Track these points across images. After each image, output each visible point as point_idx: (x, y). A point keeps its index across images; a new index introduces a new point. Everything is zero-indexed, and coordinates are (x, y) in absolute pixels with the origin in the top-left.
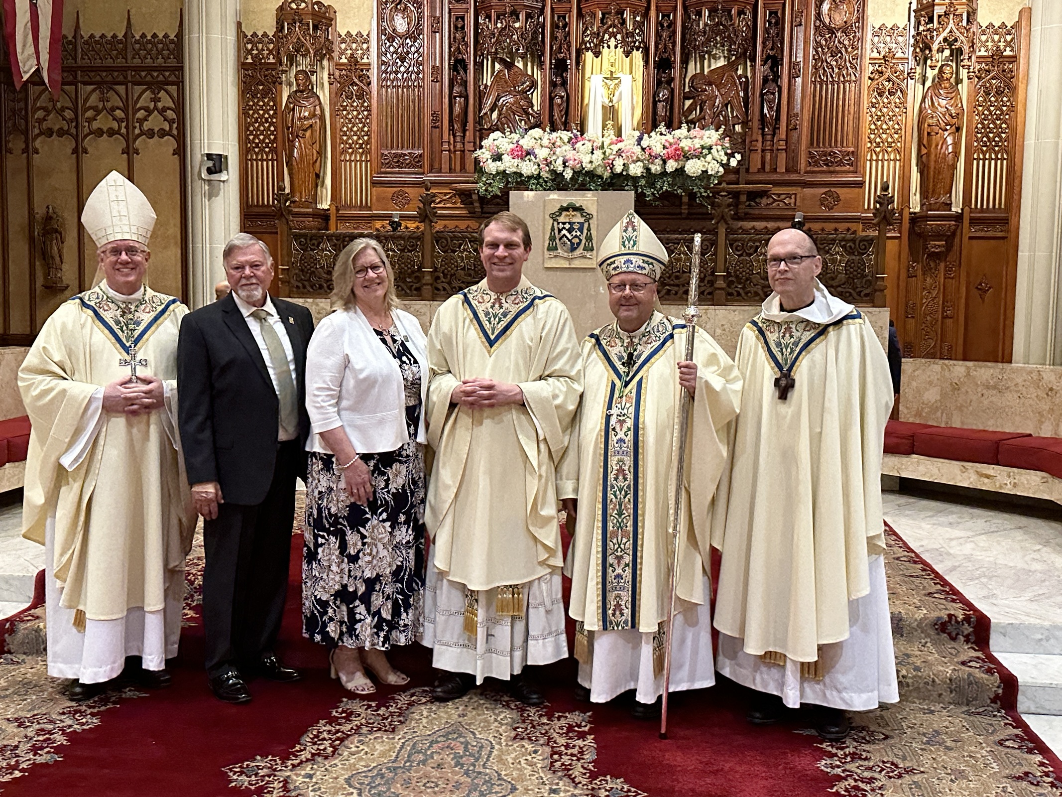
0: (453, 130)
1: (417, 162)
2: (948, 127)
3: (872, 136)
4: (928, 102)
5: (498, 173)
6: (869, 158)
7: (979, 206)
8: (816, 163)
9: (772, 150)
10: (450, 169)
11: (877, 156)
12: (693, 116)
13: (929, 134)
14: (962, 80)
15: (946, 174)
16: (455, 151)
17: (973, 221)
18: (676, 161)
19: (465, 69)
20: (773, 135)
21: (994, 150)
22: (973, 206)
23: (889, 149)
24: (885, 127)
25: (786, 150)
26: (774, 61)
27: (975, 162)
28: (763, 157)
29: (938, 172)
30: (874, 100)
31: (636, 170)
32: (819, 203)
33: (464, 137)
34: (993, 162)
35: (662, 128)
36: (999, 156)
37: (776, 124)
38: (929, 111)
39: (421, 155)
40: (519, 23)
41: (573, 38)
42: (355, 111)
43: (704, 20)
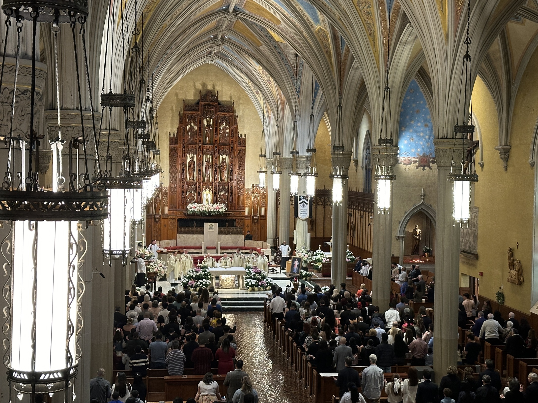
0: (182, 202)
3: (246, 204)
4: (254, 200)
6: (246, 207)
8: (238, 208)
10: (182, 209)
12: (220, 201)
13: (254, 204)
14: (258, 196)
16: (183, 206)
17: (261, 217)
18: (218, 209)
19: (184, 193)
20: (232, 204)
22: (261, 215)
23: (249, 206)
25: (234, 206)
26: (232, 193)
27: (261, 208)
31: (212, 210)
33: (184, 204)
36: (264, 207)
37: (232, 202)
39: (176, 206)
40: (193, 186)
41: (201, 189)
42: (165, 199)
43: (221, 187)
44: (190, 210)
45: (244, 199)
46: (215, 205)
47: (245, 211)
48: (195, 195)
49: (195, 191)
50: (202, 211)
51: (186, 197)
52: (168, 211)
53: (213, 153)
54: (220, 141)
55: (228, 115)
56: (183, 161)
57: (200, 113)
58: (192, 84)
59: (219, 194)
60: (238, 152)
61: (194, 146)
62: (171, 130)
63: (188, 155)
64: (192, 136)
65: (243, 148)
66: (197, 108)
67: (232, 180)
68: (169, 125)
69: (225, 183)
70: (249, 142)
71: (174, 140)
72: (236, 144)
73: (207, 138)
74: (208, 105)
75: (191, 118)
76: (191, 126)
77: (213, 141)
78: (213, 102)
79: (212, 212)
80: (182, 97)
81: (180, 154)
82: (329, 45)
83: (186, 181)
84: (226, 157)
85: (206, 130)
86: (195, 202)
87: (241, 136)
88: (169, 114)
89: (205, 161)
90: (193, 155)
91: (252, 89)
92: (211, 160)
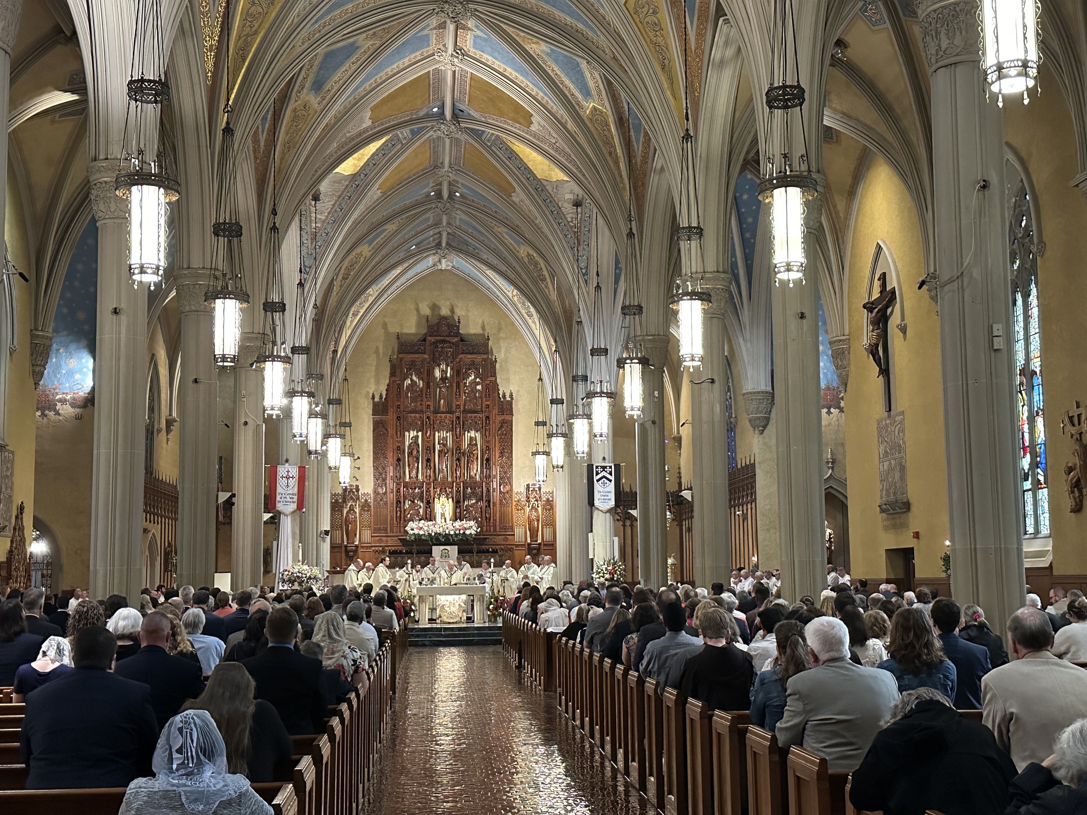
0: (398, 521)
2: (536, 519)
3: (516, 522)
4: (530, 513)
5: (413, 534)
6: (515, 527)
7: (545, 541)
8: (502, 529)
9: (489, 526)
10: (397, 532)
11: (518, 527)
12: (467, 516)
13: (531, 522)
14: (539, 506)
15: (536, 532)
16: (398, 527)
17: (545, 545)
18: (463, 530)
19: (400, 503)
20: (489, 522)
21: (548, 525)
23: (521, 525)
24: (519, 519)
25: (493, 525)
26: (489, 501)
27: (544, 529)
28: (487, 529)
29: (534, 532)
30: (516, 512)
31: (452, 533)
32: (503, 540)
33: (400, 523)
35: (458, 520)
36: (550, 527)
37: (490, 519)
38: (531, 515)
39: (387, 528)
40: (417, 491)
41: (432, 494)
42: (366, 515)
43: (469, 490)
44: (412, 532)
45: (512, 512)
46: (458, 524)
47: (514, 535)
48: (420, 507)
49: (421, 499)
50: (433, 534)
51: (405, 510)
52: (372, 536)
53: (453, 427)
54: (464, 407)
55: (479, 358)
56: (399, 445)
57: (427, 357)
58: (413, 307)
59: (466, 503)
60: (498, 425)
61: (417, 415)
62: (376, 390)
63: (407, 434)
64: (414, 399)
65: (507, 417)
66: (422, 348)
67: (489, 477)
68: (372, 380)
69: (476, 482)
70: (520, 406)
71: (381, 407)
72: (495, 411)
73: (442, 401)
74: (444, 341)
75: (412, 366)
76: (412, 380)
77: (452, 407)
78: (452, 336)
79: (452, 535)
80: (394, 329)
81: (391, 431)
82: (613, 139)
83: (404, 482)
84: (477, 434)
85: (440, 388)
86: (420, 520)
87: (504, 396)
88: (372, 361)
89: (439, 443)
90: (415, 432)
91: (521, 309)
92: (450, 443)
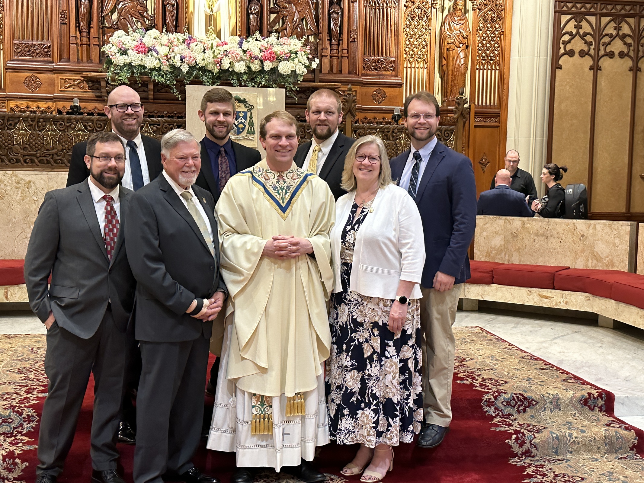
0: (79, 27)
1: (47, 52)
2: (461, 45)
3: (407, 50)
4: (446, 26)
5: (125, 65)
6: (405, 66)
7: (480, 104)
8: (369, 68)
9: (337, 57)
10: (78, 59)
11: (411, 65)
12: (277, 27)
13: (447, 49)
14: (468, 11)
15: (459, 79)
16: (82, 44)
17: (477, 114)
18: (271, 61)
20: (338, 45)
21: (490, 63)
22: (476, 103)
23: (419, 60)
24: (416, 43)
25: (348, 57)
27: (477, 71)
28: (331, 62)
29: (454, 78)
30: (408, 23)
31: (240, 67)
32: (372, 98)
33: (89, 33)
34: (489, 71)
35: (257, 35)
36: (493, 68)
37: (340, 37)
38: (448, 33)
39: (49, 47)
44: (120, 60)
45: (397, 25)
46: (255, 45)
47: (400, 85)
50: (185, 69)
